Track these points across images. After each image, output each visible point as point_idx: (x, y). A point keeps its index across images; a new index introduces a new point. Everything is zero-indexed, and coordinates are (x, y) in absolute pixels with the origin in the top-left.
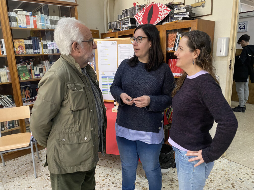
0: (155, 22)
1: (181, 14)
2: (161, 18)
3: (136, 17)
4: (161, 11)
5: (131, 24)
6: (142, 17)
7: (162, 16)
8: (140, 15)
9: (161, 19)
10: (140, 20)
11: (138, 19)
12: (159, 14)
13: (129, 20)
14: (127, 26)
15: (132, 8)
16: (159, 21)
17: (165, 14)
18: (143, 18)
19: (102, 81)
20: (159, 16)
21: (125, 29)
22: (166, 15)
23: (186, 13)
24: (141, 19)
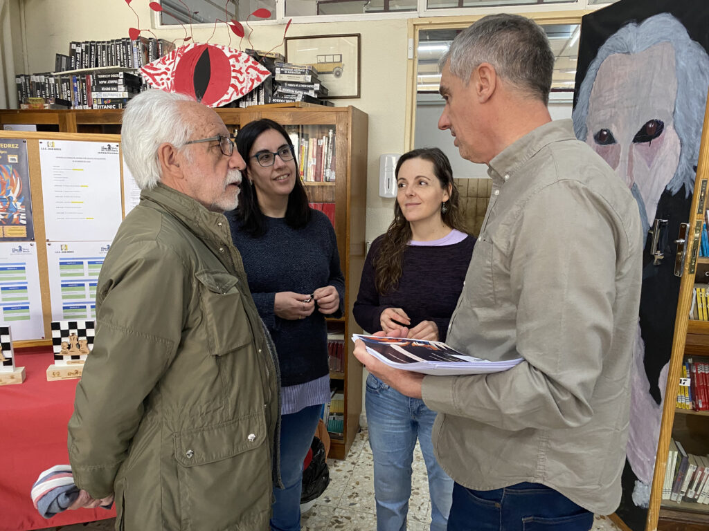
0: (223, 98)
1: (297, 85)
2: (239, 89)
3: (149, 74)
4: (237, 68)
5: (127, 93)
6: (169, 76)
7: (244, 85)
8: (163, 70)
9: (242, 93)
10: (163, 84)
11: (154, 80)
12: (234, 77)
13: (118, 78)
14: (112, 95)
15: (112, 41)
16: (235, 97)
17: (252, 81)
18: (174, 80)
19: (62, 275)
20: (233, 81)
21: (104, 104)
22: (256, 84)
23: (309, 86)
24: (169, 82)
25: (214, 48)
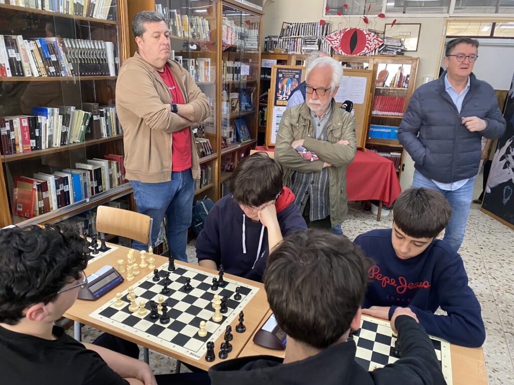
0: (362, 52)
1: (394, 47)
2: (370, 48)
3: (329, 40)
4: (369, 39)
6: (338, 41)
7: (372, 46)
10: (335, 45)
11: (331, 43)
12: (367, 43)
13: (316, 41)
14: (311, 48)
16: (367, 52)
17: (376, 45)
18: (341, 43)
23: (399, 48)
24: (338, 44)
25: (359, 30)
